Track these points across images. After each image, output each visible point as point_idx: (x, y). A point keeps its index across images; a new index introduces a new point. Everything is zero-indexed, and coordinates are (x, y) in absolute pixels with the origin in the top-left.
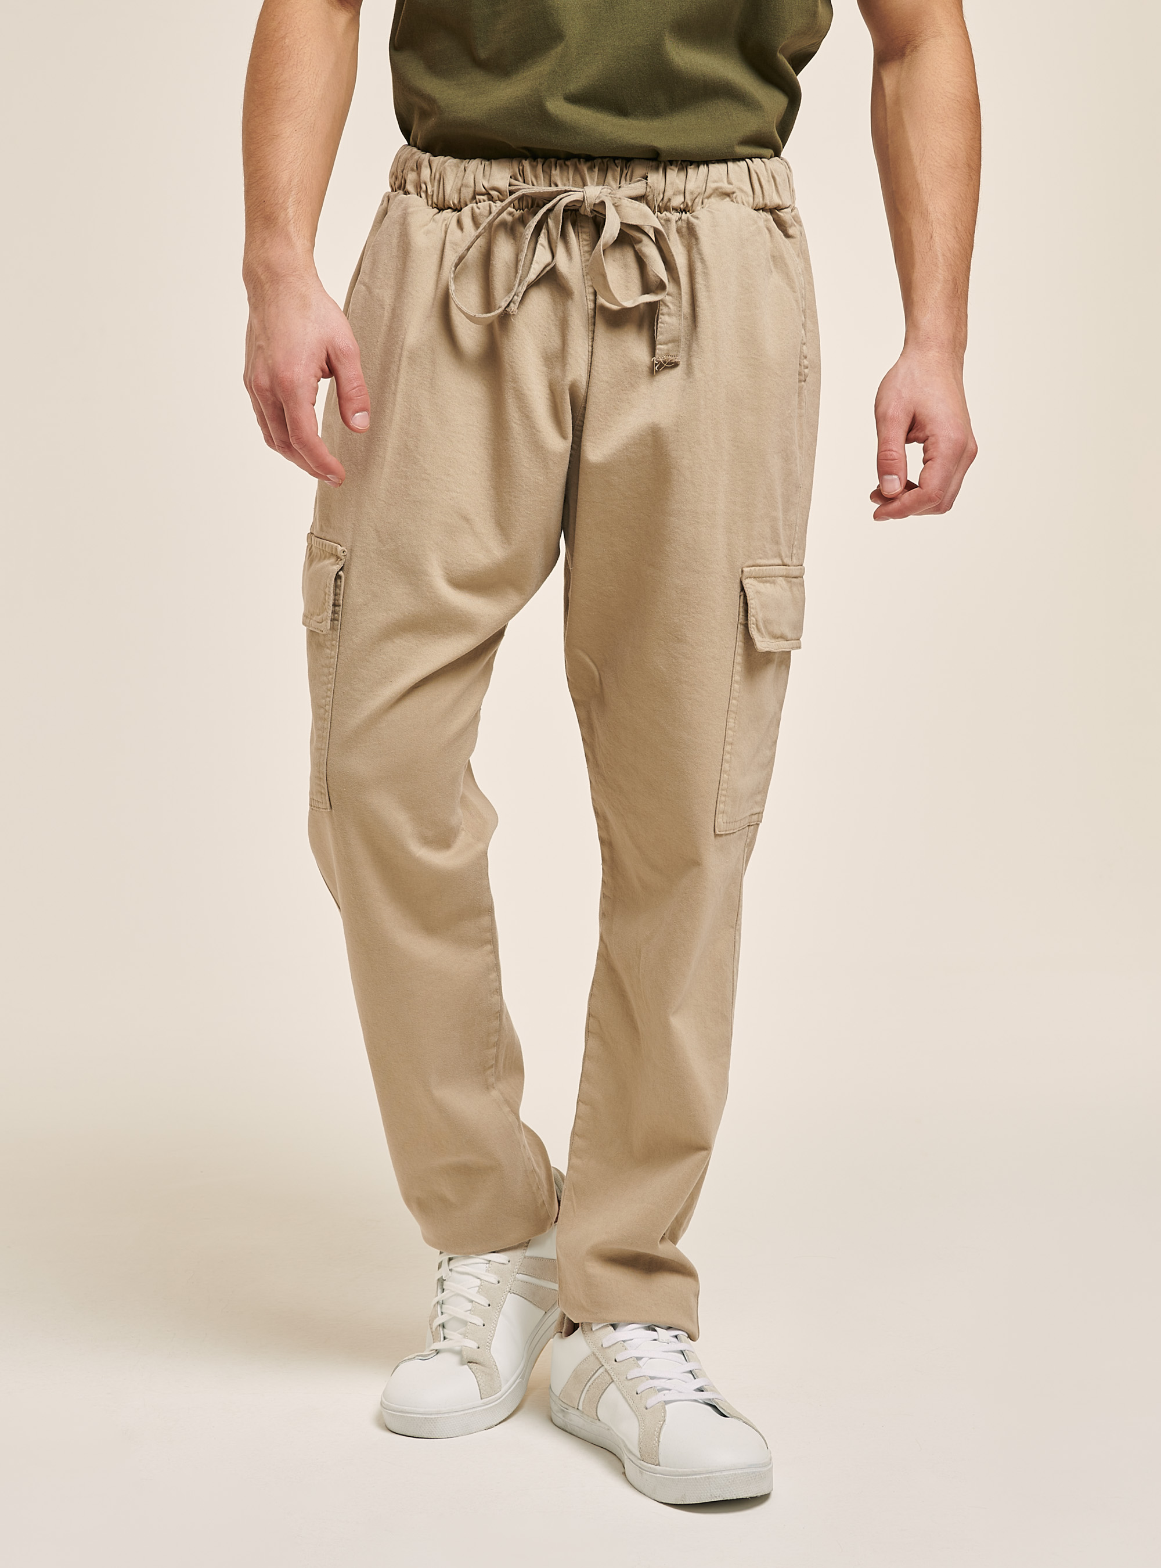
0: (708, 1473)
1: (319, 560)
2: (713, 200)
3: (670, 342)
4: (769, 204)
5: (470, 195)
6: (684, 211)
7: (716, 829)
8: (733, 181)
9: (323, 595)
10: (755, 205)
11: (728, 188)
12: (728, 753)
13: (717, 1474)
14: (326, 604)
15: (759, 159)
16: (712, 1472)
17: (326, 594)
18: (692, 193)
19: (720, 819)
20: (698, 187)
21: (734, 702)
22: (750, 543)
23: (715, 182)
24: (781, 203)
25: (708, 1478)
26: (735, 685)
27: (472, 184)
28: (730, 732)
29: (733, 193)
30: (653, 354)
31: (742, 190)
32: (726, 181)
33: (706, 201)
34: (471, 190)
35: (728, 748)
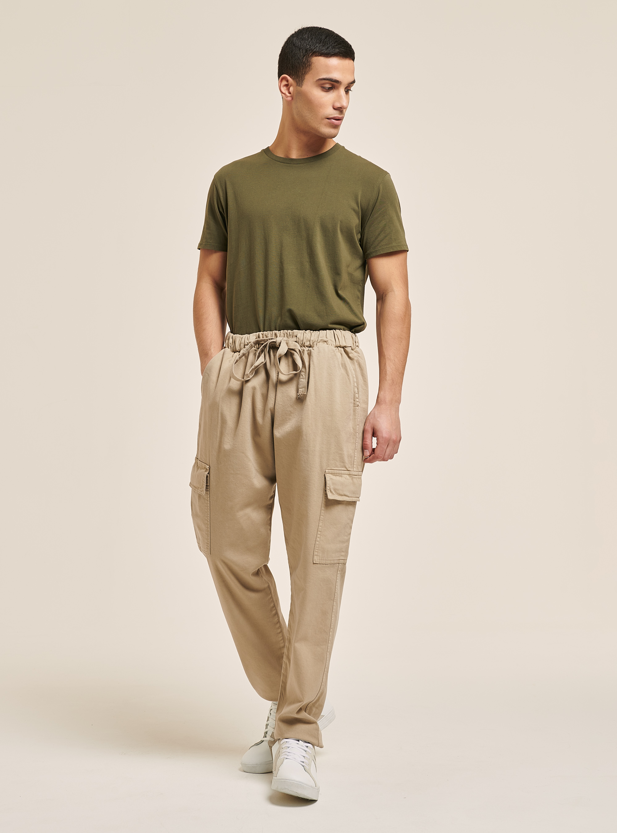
0: (285, 780)
1: (201, 469)
2: (321, 343)
3: (303, 387)
4: (341, 345)
5: (243, 346)
6: (310, 347)
7: (314, 561)
8: (327, 337)
9: (202, 482)
10: (336, 345)
11: (326, 340)
12: (319, 534)
13: (288, 781)
14: (204, 485)
15: (338, 330)
16: (286, 780)
17: (203, 482)
18: (312, 341)
19: (315, 558)
20: (315, 339)
21: (322, 517)
22: (328, 462)
23: (321, 337)
24: (346, 345)
25: (285, 781)
26: (323, 511)
27: (244, 342)
28: (320, 527)
29: (327, 341)
30: (298, 392)
31: (331, 340)
32: (325, 337)
33: (318, 344)
34: (243, 344)
35: (319, 533)
